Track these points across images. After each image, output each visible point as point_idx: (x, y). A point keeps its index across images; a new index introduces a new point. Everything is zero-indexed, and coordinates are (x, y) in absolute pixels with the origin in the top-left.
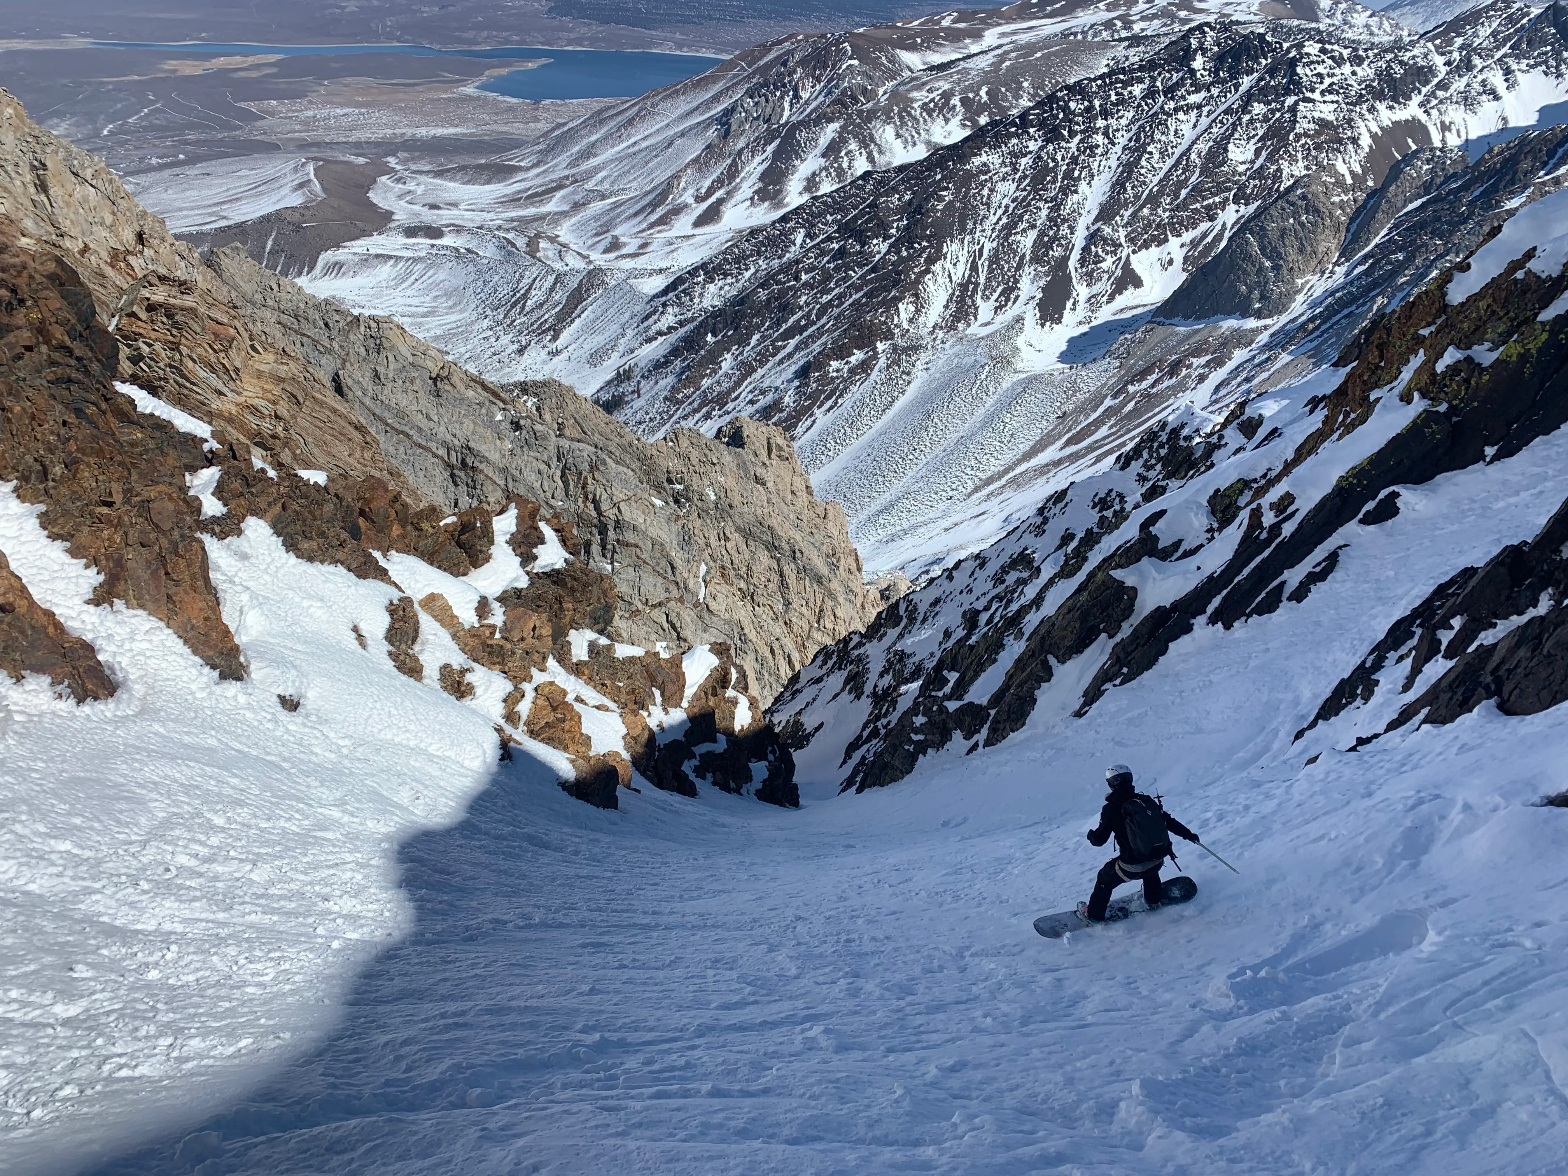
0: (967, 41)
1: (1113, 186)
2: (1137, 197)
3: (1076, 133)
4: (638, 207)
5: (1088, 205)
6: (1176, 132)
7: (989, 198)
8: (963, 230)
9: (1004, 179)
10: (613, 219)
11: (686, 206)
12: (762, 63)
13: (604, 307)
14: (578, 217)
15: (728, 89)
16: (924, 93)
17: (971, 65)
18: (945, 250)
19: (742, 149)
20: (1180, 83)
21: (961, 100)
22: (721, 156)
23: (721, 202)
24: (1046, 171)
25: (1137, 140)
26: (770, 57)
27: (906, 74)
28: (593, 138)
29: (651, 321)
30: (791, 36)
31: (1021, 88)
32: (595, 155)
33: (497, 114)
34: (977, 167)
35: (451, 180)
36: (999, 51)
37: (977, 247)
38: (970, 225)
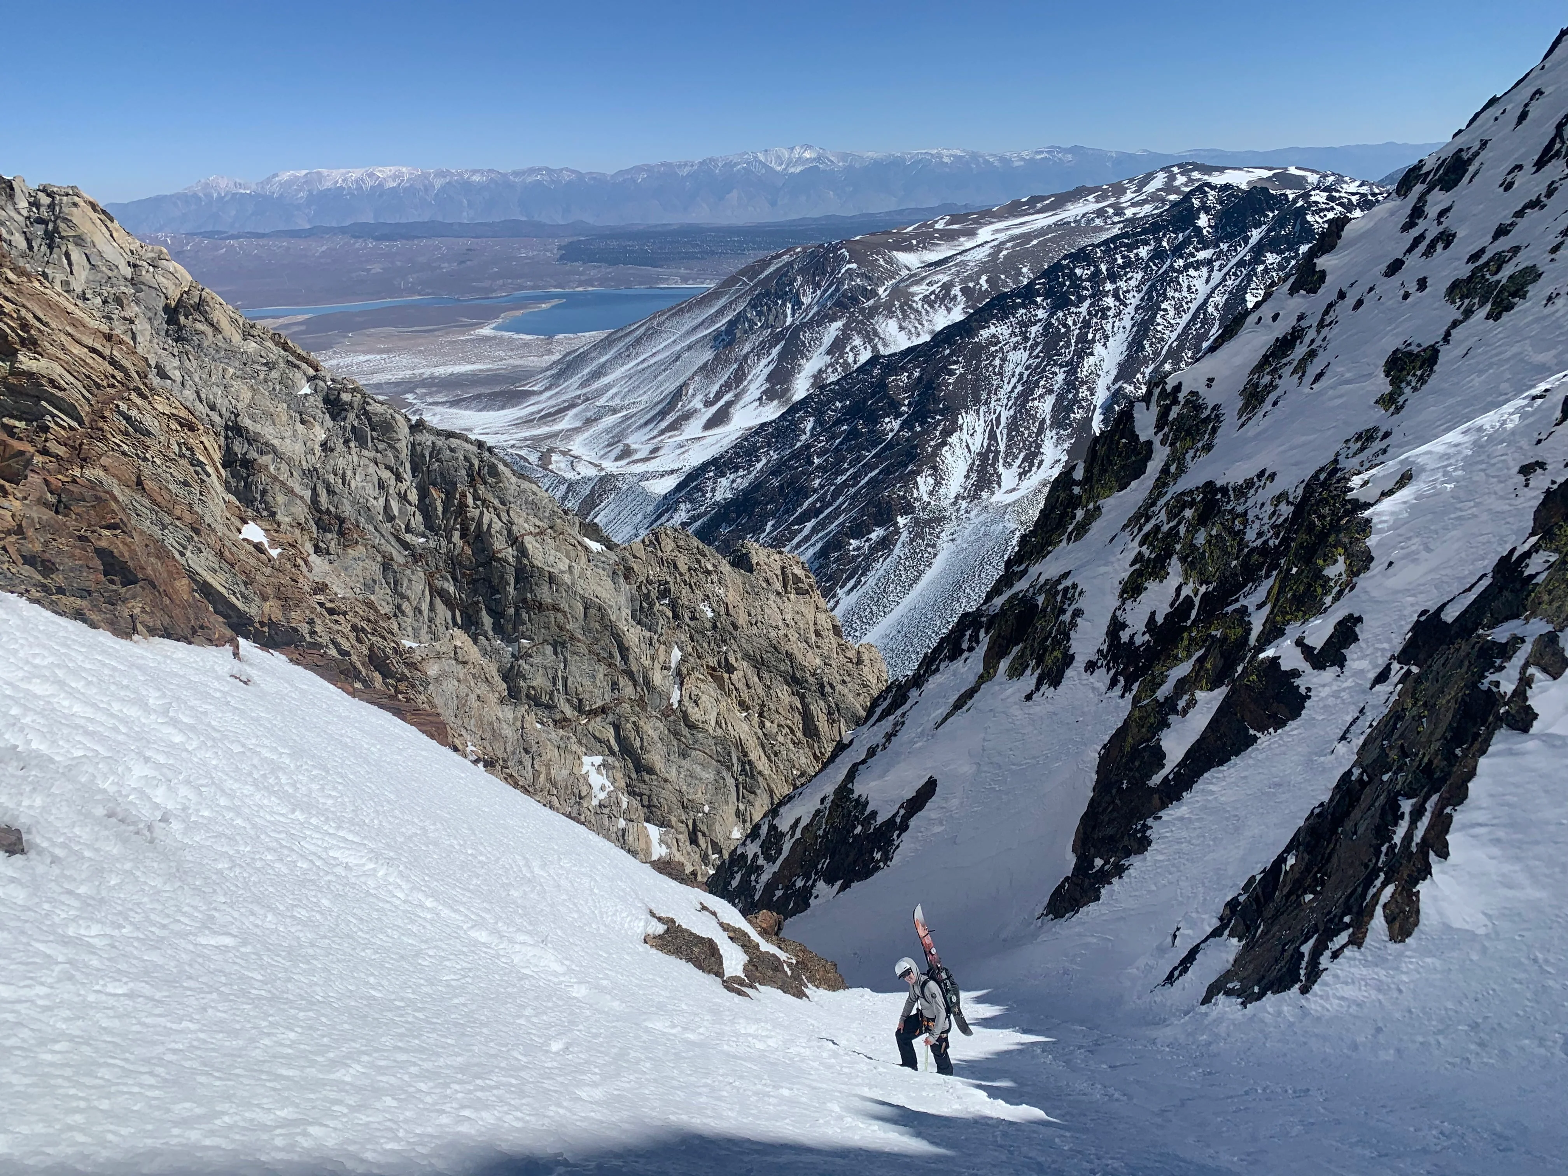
0: (962, 239)
1: (1130, 347)
2: (1157, 353)
3: (1085, 298)
4: (648, 417)
5: (1105, 366)
6: (1189, 287)
7: (1001, 367)
8: (977, 401)
9: (1015, 348)
10: (624, 429)
11: (696, 411)
12: (762, 276)
13: (616, 511)
14: (591, 431)
15: (731, 303)
16: (924, 287)
17: (968, 258)
18: (960, 421)
19: (748, 354)
20: (1187, 242)
21: (961, 290)
22: (727, 362)
23: (729, 404)
24: (1059, 336)
25: (1150, 298)
26: (771, 269)
27: (904, 273)
28: (603, 359)
29: (664, 519)
30: (789, 250)
31: (1020, 273)
32: (605, 375)
33: (512, 350)
34: (987, 339)
35: (466, 408)
36: (996, 243)
37: (994, 417)
38: (984, 396)
